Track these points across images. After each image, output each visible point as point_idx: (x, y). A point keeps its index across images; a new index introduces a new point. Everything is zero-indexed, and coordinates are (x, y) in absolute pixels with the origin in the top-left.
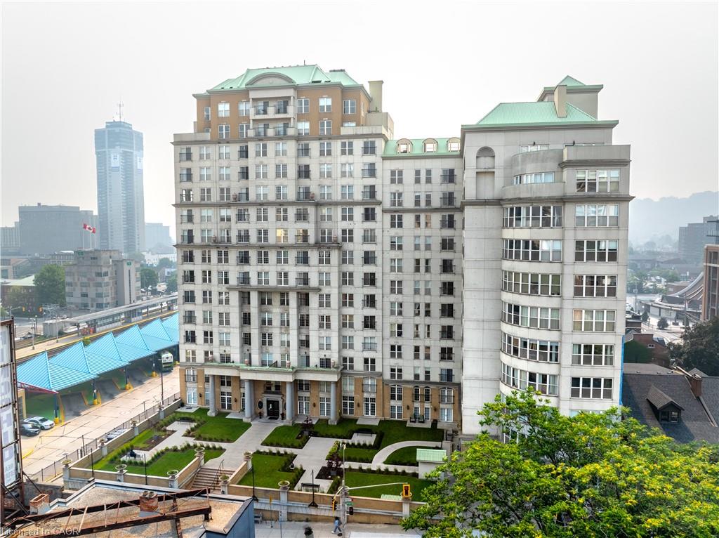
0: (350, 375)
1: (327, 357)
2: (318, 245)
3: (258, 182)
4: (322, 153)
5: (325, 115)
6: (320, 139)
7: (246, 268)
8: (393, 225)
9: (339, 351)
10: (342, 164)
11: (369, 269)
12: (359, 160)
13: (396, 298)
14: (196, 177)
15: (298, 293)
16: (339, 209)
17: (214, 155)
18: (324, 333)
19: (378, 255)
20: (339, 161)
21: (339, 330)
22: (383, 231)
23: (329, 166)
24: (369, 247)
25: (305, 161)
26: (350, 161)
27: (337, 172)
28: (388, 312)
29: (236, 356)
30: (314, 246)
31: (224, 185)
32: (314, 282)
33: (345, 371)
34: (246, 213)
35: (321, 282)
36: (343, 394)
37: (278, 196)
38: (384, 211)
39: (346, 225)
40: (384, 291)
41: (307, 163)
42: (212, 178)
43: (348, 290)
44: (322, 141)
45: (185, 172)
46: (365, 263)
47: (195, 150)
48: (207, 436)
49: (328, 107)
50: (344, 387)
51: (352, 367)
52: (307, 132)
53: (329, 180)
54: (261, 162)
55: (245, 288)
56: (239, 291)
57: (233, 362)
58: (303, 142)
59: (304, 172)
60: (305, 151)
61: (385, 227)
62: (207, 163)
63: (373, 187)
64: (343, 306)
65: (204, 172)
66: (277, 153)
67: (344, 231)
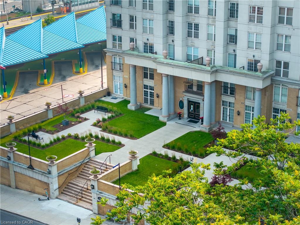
0: (284, 84)
1: (256, 58)
9: (272, 53)
18: (254, 28)
21: (273, 27)
29: (159, 47)
33: (278, 78)
36: (274, 105)
48: (114, 128)
50: (275, 97)
51: (286, 74)
57: (156, 53)
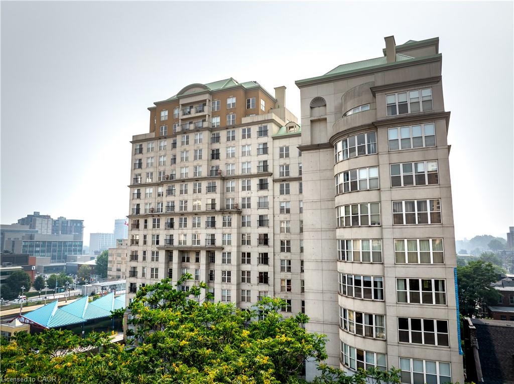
2: (222, 211)
3: (182, 164)
4: (228, 139)
5: (231, 110)
6: (227, 129)
7: (171, 232)
8: (282, 193)
10: (243, 146)
11: (263, 230)
12: (255, 142)
13: (285, 255)
14: (144, 165)
15: (207, 251)
16: (240, 181)
17: (156, 148)
18: (226, 286)
19: (270, 218)
20: (240, 144)
21: (238, 284)
22: (274, 198)
23: (234, 149)
24: (262, 212)
25: (216, 146)
26: (249, 143)
27: (239, 153)
28: (278, 268)
30: (220, 212)
31: (162, 169)
32: (218, 243)
34: (173, 189)
35: (224, 242)
37: (195, 174)
38: (274, 181)
39: (245, 194)
40: (275, 250)
41: (217, 148)
42: (154, 165)
43: (246, 249)
44: (228, 130)
45: (138, 162)
46: (260, 225)
47: (145, 145)
49: (233, 104)
52: (219, 124)
53: (234, 159)
54: (185, 150)
55: (170, 248)
56: (166, 251)
58: (215, 132)
59: (215, 155)
60: (216, 139)
61: (275, 194)
62: (152, 154)
63: (265, 162)
64: (242, 263)
65: (149, 161)
66: (196, 141)
67: (243, 199)
